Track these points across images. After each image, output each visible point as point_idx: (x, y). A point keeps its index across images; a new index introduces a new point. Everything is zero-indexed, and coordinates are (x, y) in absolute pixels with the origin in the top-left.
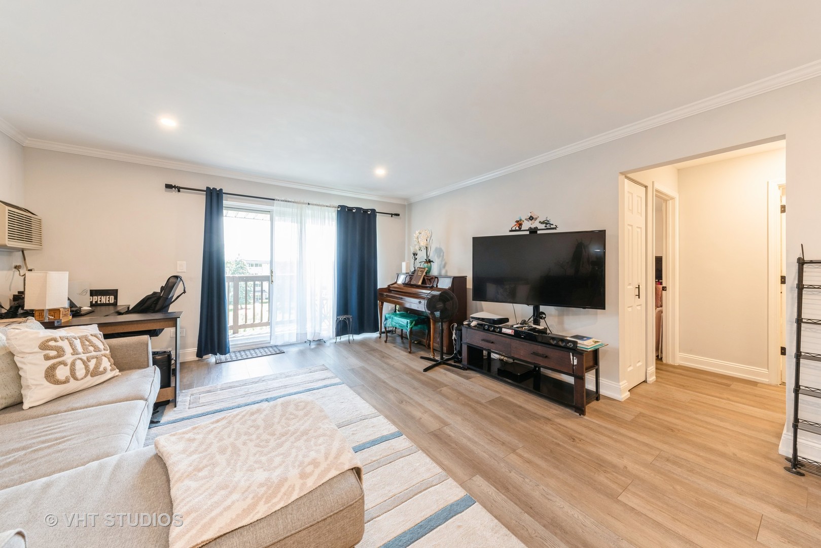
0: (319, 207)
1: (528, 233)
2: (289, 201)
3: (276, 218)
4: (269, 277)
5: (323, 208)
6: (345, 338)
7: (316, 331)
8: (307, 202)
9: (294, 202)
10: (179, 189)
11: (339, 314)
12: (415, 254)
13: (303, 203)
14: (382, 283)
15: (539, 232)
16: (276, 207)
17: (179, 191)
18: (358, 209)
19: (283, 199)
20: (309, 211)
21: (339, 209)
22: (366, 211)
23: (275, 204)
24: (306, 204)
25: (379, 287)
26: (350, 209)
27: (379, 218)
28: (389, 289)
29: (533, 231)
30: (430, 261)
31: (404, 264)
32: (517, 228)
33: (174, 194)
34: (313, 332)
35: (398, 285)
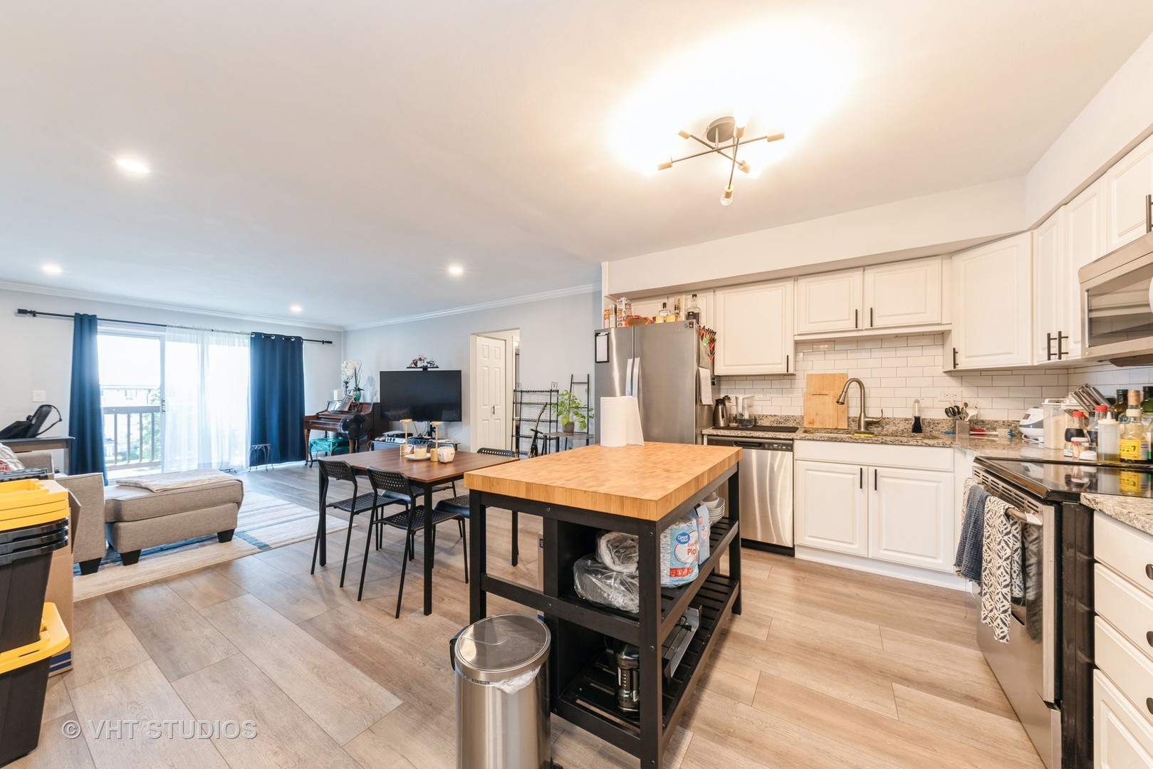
0: (227, 334)
1: (421, 370)
2: (185, 328)
3: (168, 344)
4: (158, 407)
5: (231, 335)
6: (261, 467)
7: (224, 461)
8: (211, 328)
9: (192, 329)
10: (34, 314)
11: (254, 442)
12: (347, 383)
13: (205, 330)
14: (309, 411)
15: (429, 369)
16: (167, 333)
17: (34, 316)
18: (280, 336)
19: (178, 325)
20: (213, 337)
21: (253, 336)
22: (288, 338)
23: (167, 330)
24: (208, 330)
25: (307, 414)
26: (268, 336)
27: (305, 345)
28: (317, 417)
29: (425, 368)
30: (359, 390)
31: (335, 392)
32: (413, 366)
33: (28, 318)
34: (220, 461)
35: (329, 412)
